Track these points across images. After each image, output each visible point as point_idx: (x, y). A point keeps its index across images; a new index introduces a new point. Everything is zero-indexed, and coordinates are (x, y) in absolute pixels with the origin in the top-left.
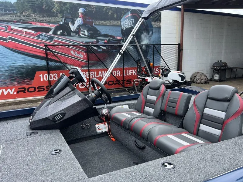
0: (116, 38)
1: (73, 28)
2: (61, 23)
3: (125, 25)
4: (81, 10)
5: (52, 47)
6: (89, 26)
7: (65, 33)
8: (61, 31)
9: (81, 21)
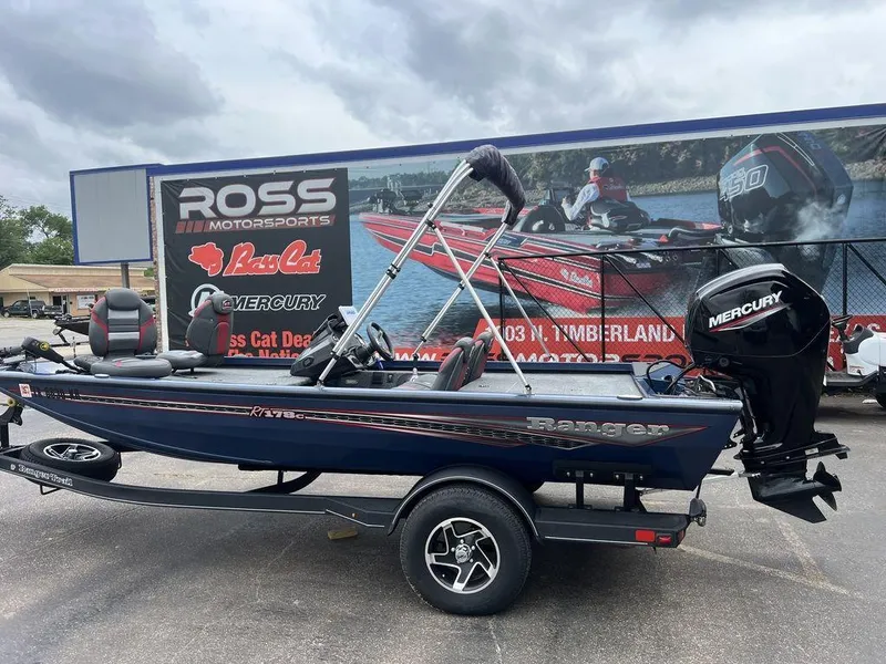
0: (698, 227)
1: (571, 211)
2: (543, 203)
3: (734, 185)
4: (595, 165)
5: (517, 261)
6: (616, 202)
7: (551, 227)
8: (542, 222)
9: (592, 192)
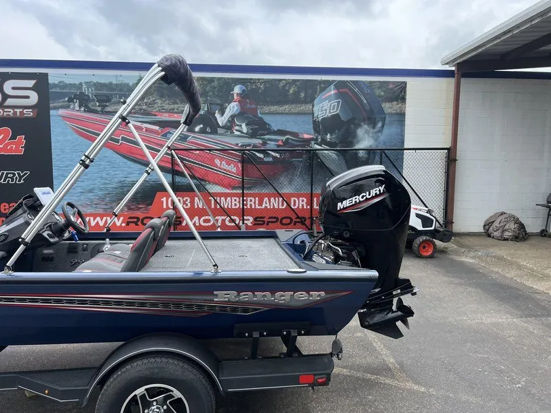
0: (301, 136)
1: (222, 120)
2: (203, 113)
3: (322, 111)
5: (185, 152)
7: (208, 130)
8: (202, 126)
9: (236, 108)
